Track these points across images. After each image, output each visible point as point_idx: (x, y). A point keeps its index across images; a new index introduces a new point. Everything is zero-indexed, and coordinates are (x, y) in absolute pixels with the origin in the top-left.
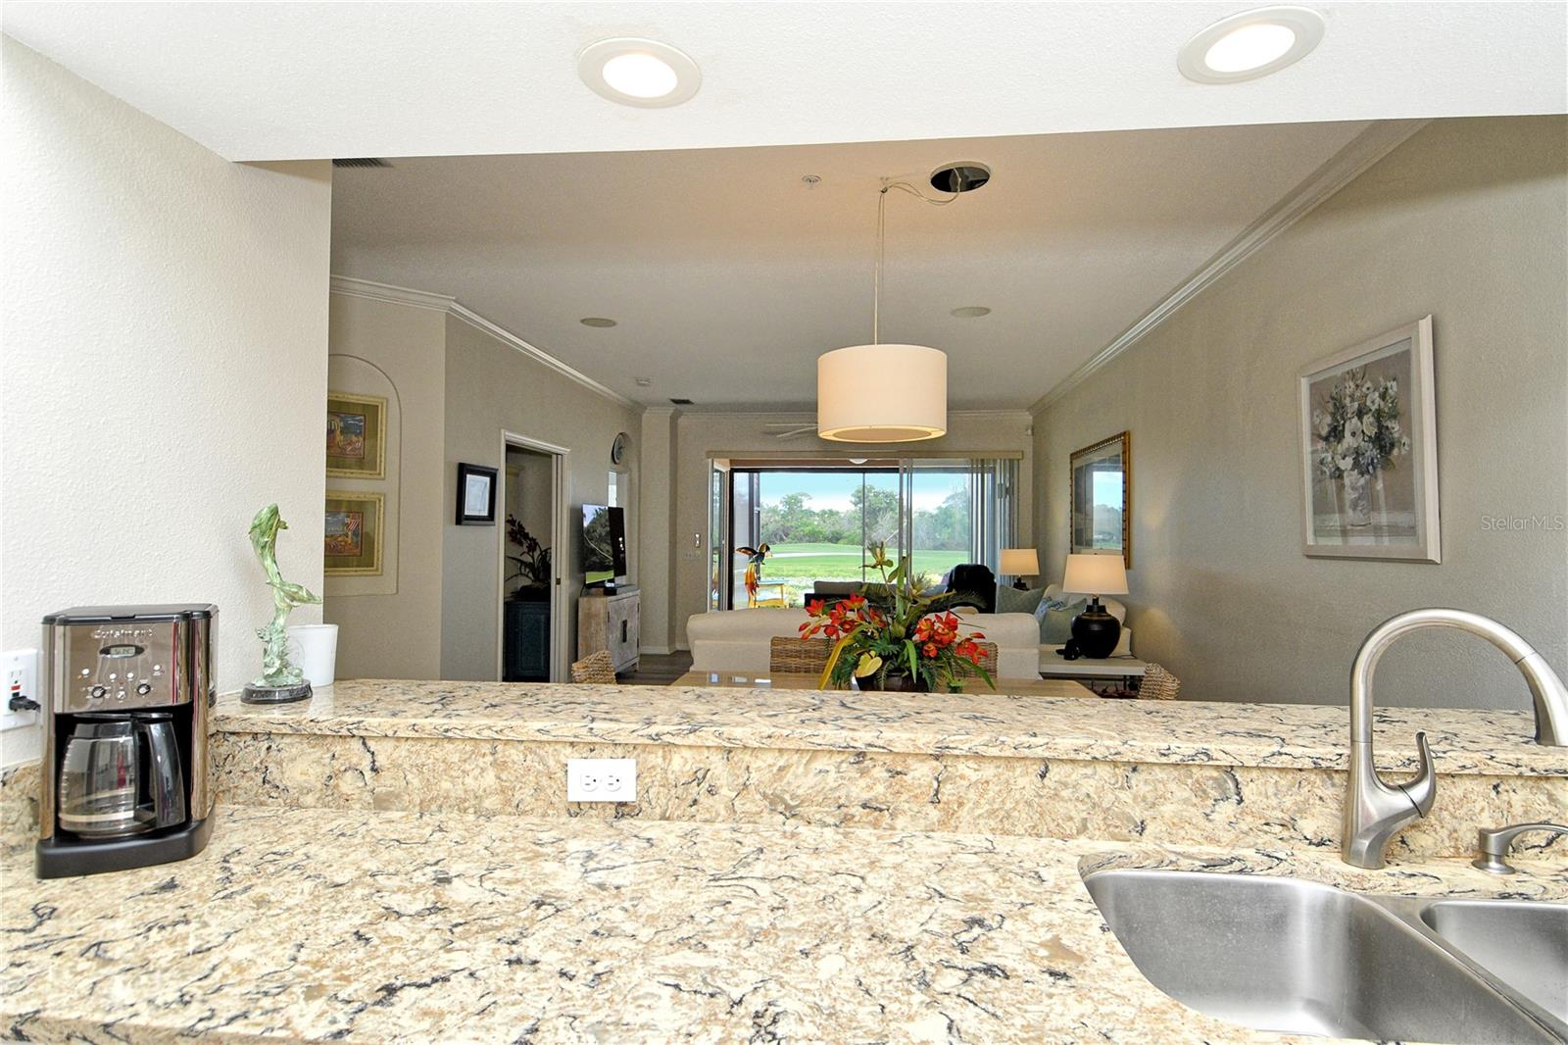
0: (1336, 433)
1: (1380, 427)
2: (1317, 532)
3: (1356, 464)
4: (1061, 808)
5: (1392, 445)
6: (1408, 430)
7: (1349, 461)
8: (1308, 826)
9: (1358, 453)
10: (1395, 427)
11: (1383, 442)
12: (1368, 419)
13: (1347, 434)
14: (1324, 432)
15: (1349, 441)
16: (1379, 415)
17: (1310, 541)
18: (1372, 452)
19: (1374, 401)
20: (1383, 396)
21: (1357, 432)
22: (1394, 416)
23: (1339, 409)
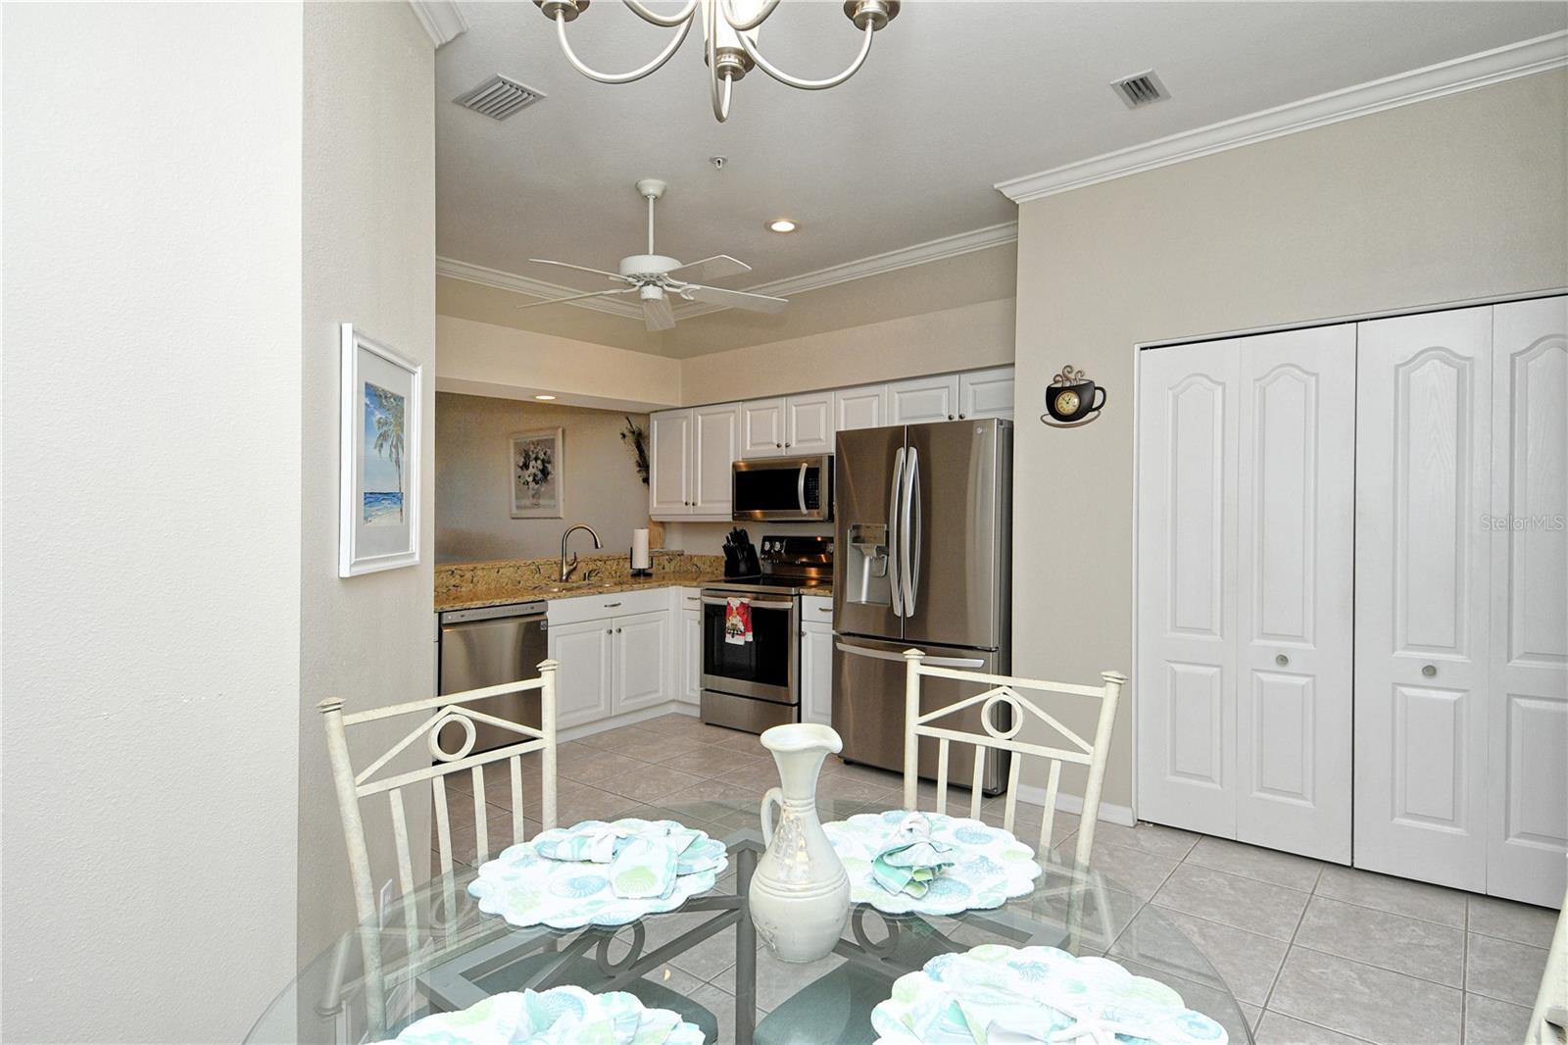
0: (526, 466)
1: (544, 466)
2: (518, 507)
3: (534, 480)
4: (501, 580)
5: (548, 474)
6: (553, 467)
7: (531, 479)
8: (553, 578)
9: (535, 475)
10: (549, 466)
11: (545, 472)
12: (539, 462)
13: (531, 467)
14: (521, 464)
15: (531, 470)
16: (543, 461)
17: (514, 511)
18: (540, 475)
19: (541, 456)
20: (545, 454)
21: (535, 467)
22: (549, 462)
23: (527, 456)
